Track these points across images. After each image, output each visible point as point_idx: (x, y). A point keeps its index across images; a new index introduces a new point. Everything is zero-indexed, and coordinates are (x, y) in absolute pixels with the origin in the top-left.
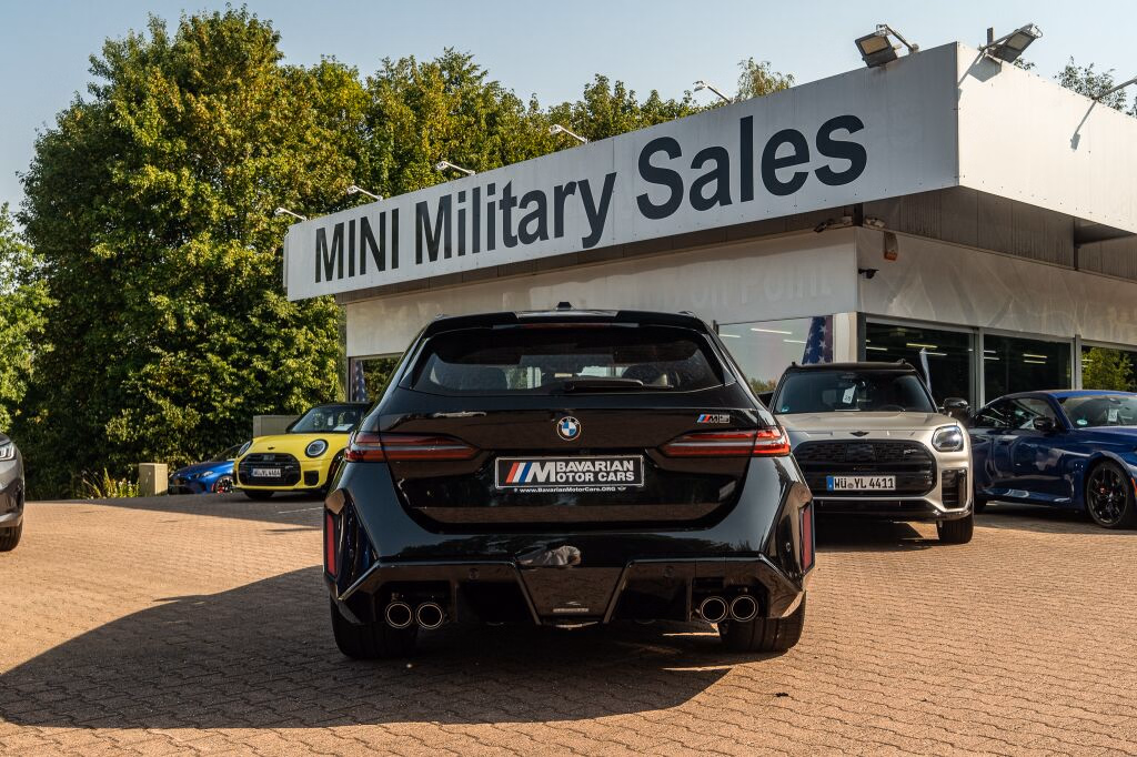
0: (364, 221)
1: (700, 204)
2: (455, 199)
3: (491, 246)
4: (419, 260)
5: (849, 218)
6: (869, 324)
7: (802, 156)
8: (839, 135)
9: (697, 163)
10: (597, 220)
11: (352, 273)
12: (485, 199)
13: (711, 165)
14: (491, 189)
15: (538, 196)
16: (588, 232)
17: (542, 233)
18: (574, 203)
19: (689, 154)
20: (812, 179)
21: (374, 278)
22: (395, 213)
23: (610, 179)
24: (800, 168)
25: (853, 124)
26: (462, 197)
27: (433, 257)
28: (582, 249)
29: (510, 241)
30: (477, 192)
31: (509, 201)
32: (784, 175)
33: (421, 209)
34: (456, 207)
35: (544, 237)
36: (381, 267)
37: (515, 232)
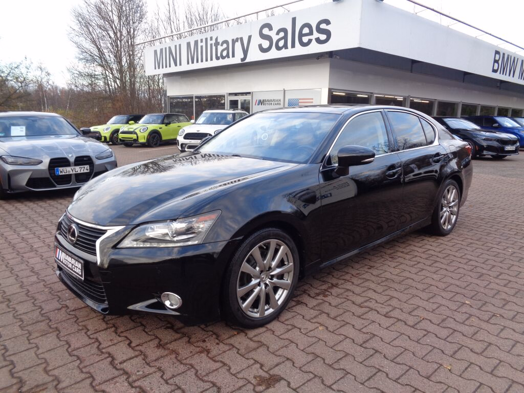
0: (170, 48)
1: (278, 48)
2: (199, 42)
3: (211, 59)
4: (188, 63)
5: (327, 56)
7: (311, 33)
8: (323, 26)
9: (278, 33)
10: (245, 52)
11: (166, 67)
12: (209, 42)
13: (282, 34)
14: (211, 39)
15: (226, 42)
16: (242, 56)
17: (228, 56)
18: (238, 45)
19: (275, 30)
20: (314, 42)
21: (174, 69)
22: (180, 45)
23: (250, 37)
24: (310, 37)
25: (327, 22)
26: (202, 41)
27: (193, 62)
28: (240, 62)
29: (218, 58)
30: (206, 39)
31: (217, 44)
32: (305, 39)
33: (189, 44)
34: (200, 44)
35: (229, 57)
36: (176, 65)
37: (219, 55)
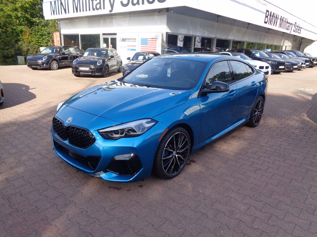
0: (61, 1)
1: (134, 4)
3: (90, 10)
4: (74, 12)
5: (165, 10)
6: (169, 35)
10: (112, 6)
11: (59, 14)
16: (110, 9)
17: (100, 8)
21: (64, 16)
27: (77, 11)
28: (108, 13)
36: (66, 13)
37: (94, 7)
